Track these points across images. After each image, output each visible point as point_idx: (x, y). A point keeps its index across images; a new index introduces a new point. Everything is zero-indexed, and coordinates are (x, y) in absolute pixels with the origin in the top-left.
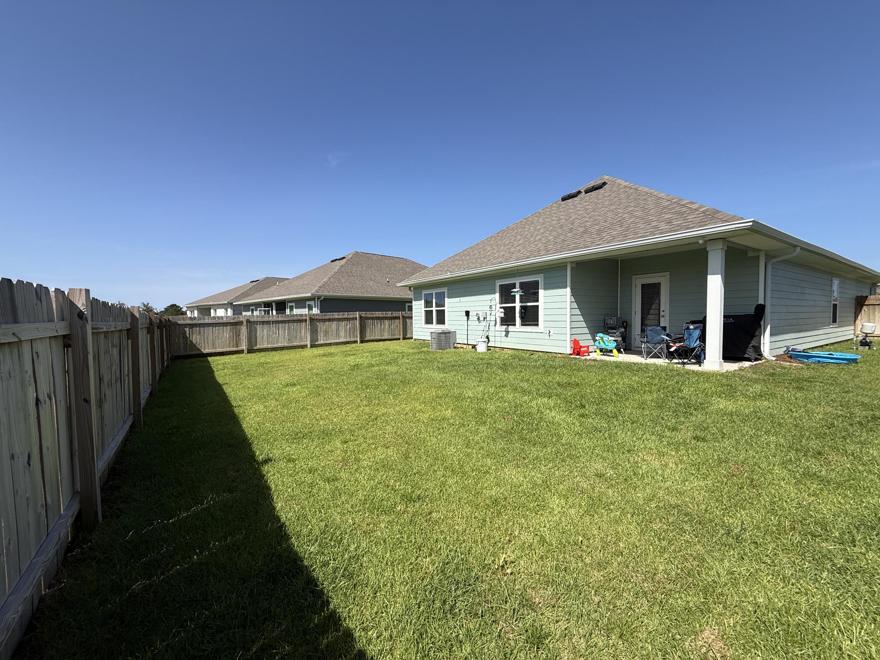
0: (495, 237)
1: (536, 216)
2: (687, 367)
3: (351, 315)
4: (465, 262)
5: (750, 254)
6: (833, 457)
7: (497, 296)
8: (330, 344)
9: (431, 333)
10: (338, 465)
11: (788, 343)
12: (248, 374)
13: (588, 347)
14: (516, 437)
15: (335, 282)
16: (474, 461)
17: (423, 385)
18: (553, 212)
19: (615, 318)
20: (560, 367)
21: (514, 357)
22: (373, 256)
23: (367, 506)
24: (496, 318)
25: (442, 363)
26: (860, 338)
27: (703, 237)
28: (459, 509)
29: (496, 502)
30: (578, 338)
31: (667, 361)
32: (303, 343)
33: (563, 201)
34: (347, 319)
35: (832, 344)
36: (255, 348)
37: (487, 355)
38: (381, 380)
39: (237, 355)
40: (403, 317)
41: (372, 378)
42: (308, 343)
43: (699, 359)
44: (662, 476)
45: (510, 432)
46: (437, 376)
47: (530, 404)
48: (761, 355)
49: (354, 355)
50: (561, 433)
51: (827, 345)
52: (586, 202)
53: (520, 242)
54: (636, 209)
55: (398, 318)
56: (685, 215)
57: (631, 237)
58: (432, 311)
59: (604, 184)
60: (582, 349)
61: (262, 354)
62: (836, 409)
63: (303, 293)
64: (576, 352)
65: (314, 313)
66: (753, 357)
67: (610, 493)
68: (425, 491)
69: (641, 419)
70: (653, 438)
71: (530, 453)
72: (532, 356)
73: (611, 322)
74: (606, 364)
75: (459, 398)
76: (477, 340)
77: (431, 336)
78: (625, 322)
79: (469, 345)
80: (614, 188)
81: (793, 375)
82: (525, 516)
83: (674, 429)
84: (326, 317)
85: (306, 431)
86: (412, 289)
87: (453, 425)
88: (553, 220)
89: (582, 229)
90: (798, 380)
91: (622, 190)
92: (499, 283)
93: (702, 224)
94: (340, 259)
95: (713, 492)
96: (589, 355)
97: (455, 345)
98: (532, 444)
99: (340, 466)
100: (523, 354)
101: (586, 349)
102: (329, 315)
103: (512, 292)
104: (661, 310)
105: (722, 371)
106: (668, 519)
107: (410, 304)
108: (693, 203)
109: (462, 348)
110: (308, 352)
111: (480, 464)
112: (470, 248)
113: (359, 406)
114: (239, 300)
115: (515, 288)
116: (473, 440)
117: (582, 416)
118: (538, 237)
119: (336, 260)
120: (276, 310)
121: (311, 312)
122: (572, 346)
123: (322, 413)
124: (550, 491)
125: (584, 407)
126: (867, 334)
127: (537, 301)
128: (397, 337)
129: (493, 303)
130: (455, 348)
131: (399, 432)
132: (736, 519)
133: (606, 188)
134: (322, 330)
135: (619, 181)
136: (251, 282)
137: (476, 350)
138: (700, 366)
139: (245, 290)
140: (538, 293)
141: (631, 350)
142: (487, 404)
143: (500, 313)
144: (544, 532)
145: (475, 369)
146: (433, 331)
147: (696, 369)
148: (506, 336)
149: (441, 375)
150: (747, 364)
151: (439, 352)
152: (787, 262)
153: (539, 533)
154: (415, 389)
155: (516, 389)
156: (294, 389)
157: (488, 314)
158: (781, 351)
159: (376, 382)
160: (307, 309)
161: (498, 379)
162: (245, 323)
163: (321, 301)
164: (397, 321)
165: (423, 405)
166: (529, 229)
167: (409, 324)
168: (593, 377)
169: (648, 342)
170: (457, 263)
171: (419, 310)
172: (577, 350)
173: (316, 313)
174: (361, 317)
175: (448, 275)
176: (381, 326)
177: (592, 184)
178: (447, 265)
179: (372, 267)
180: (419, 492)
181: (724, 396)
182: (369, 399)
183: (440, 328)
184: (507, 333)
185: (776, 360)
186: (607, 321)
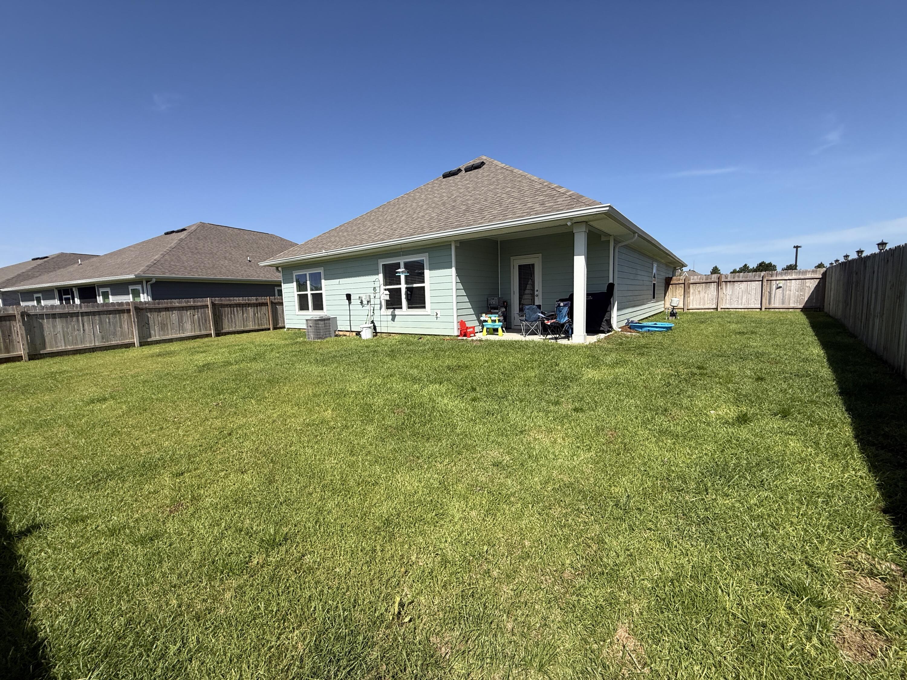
0: (375, 212)
1: (418, 192)
2: (560, 342)
3: (199, 302)
4: (343, 238)
5: (603, 238)
6: (675, 411)
7: (381, 276)
8: (171, 341)
9: (307, 320)
10: (163, 513)
11: (628, 316)
12: (24, 390)
13: (474, 328)
14: (408, 434)
15: (172, 260)
16: (360, 471)
17: (297, 383)
18: (435, 188)
19: (496, 298)
20: (449, 349)
21: (401, 342)
22: (227, 229)
23: (205, 569)
24: (381, 302)
25: (321, 354)
26: (670, 310)
27: (570, 219)
28: (341, 542)
29: (388, 522)
30: (464, 319)
31: (542, 337)
32: (127, 341)
33: (444, 178)
34: (194, 308)
35: (652, 316)
36: (42, 352)
37: (373, 342)
38: (241, 381)
39: (9, 365)
40: (272, 303)
41: (229, 379)
42: (136, 340)
43: (568, 333)
44: (553, 453)
45: (401, 428)
46: (315, 369)
47: (421, 393)
48: (611, 327)
49: (204, 352)
50: (455, 421)
51: (650, 317)
52: (466, 180)
53: (403, 218)
54: (513, 190)
55: (266, 304)
56: (555, 198)
57: (510, 216)
58: (307, 294)
59: (483, 164)
60: (468, 330)
61: (57, 359)
62: (668, 370)
63: (121, 274)
64: (462, 333)
65: (142, 300)
66: (606, 330)
67: (509, 482)
68: (295, 526)
69: (528, 396)
70: (541, 414)
71: (424, 451)
72: (420, 340)
73: (494, 302)
74: (492, 344)
75: (342, 394)
76: (362, 326)
77: (307, 324)
78: (505, 302)
79: (352, 332)
80: (492, 169)
81: (635, 343)
82: (422, 533)
83: (557, 403)
84: (161, 306)
85: (114, 467)
86: (280, 269)
87: (334, 428)
88: (435, 197)
89: (464, 208)
90: (640, 347)
91: (499, 171)
92: (382, 263)
93: (570, 206)
94: (178, 231)
95: (597, 463)
96: (475, 336)
97: (337, 333)
98: (425, 438)
99: (167, 513)
100: (411, 338)
101: (472, 330)
102: (165, 303)
103: (397, 273)
104: (535, 290)
105: (586, 344)
106: (565, 501)
107: (279, 288)
108: (561, 187)
109: (345, 335)
110: (136, 352)
111: (367, 473)
112: (348, 223)
113: (207, 419)
114: (12, 285)
115: (399, 268)
116: (358, 444)
117: (474, 400)
118: (421, 214)
119: (172, 232)
120: (80, 298)
121: (137, 300)
122: (459, 327)
123: (144, 437)
124: (448, 493)
125: (475, 389)
126: (674, 306)
127: (423, 282)
128: (266, 326)
129: (377, 285)
130: (336, 336)
131: (261, 448)
132: (620, 487)
133: (483, 169)
134: (157, 323)
135: (496, 162)
136: (34, 259)
137: (360, 337)
138: (569, 340)
139: (24, 271)
140: (423, 273)
141: (511, 328)
142: (373, 398)
143: (385, 296)
144: (445, 548)
145: (359, 358)
146: (309, 318)
147: (566, 343)
148: (393, 320)
149: (320, 369)
150: (602, 336)
151: (318, 342)
152: (627, 247)
153: (440, 552)
154: (286, 388)
155: (405, 378)
156: (104, 406)
157: (372, 297)
158: (623, 323)
159: (233, 385)
160: (131, 295)
161: (385, 367)
162: (18, 317)
163: (151, 285)
164: (264, 308)
165: (297, 408)
166: (412, 205)
167: (280, 312)
168: (480, 357)
169: (526, 320)
170: (333, 239)
171: (291, 295)
172: (464, 331)
173: (146, 300)
174: (213, 304)
175: (323, 253)
176: (243, 314)
177: (471, 163)
178: (322, 242)
179: (225, 243)
180: (285, 530)
181: (591, 366)
182: (222, 408)
183: (318, 314)
184: (394, 317)
185: (622, 331)
186: (489, 302)
